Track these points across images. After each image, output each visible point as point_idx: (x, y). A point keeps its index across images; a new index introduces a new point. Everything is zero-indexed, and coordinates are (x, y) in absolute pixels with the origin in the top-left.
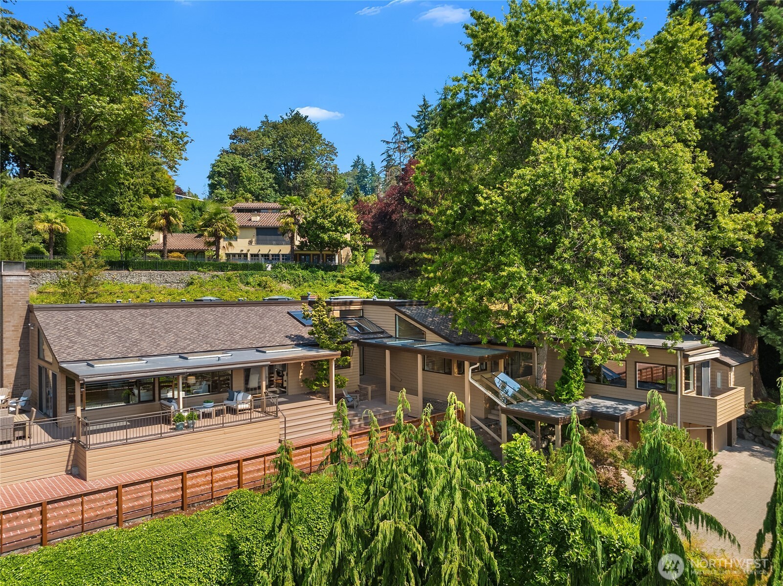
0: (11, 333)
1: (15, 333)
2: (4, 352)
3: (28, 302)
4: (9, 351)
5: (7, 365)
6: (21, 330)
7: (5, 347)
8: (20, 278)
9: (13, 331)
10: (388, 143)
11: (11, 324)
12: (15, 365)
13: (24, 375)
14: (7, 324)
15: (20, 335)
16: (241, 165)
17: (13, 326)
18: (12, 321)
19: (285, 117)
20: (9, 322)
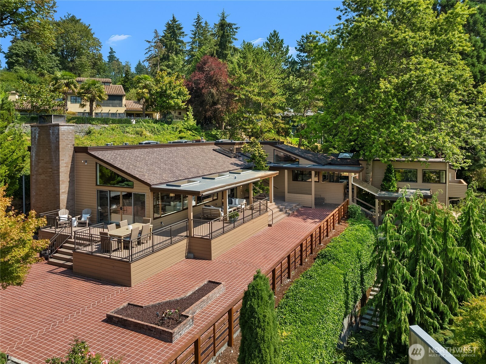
0: (64, 168)
1: (67, 168)
2: (61, 183)
3: (74, 145)
4: (64, 182)
5: (62, 193)
6: (70, 166)
7: (61, 179)
8: (69, 127)
9: (65, 167)
10: (149, 42)
11: (64, 162)
12: (67, 192)
13: (72, 199)
14: (62, 161)
15: (69, 170)
16: (35, 49)
17: (66, 163)
18: (65, 159)
19: (64, 19)
20: (63, 160)
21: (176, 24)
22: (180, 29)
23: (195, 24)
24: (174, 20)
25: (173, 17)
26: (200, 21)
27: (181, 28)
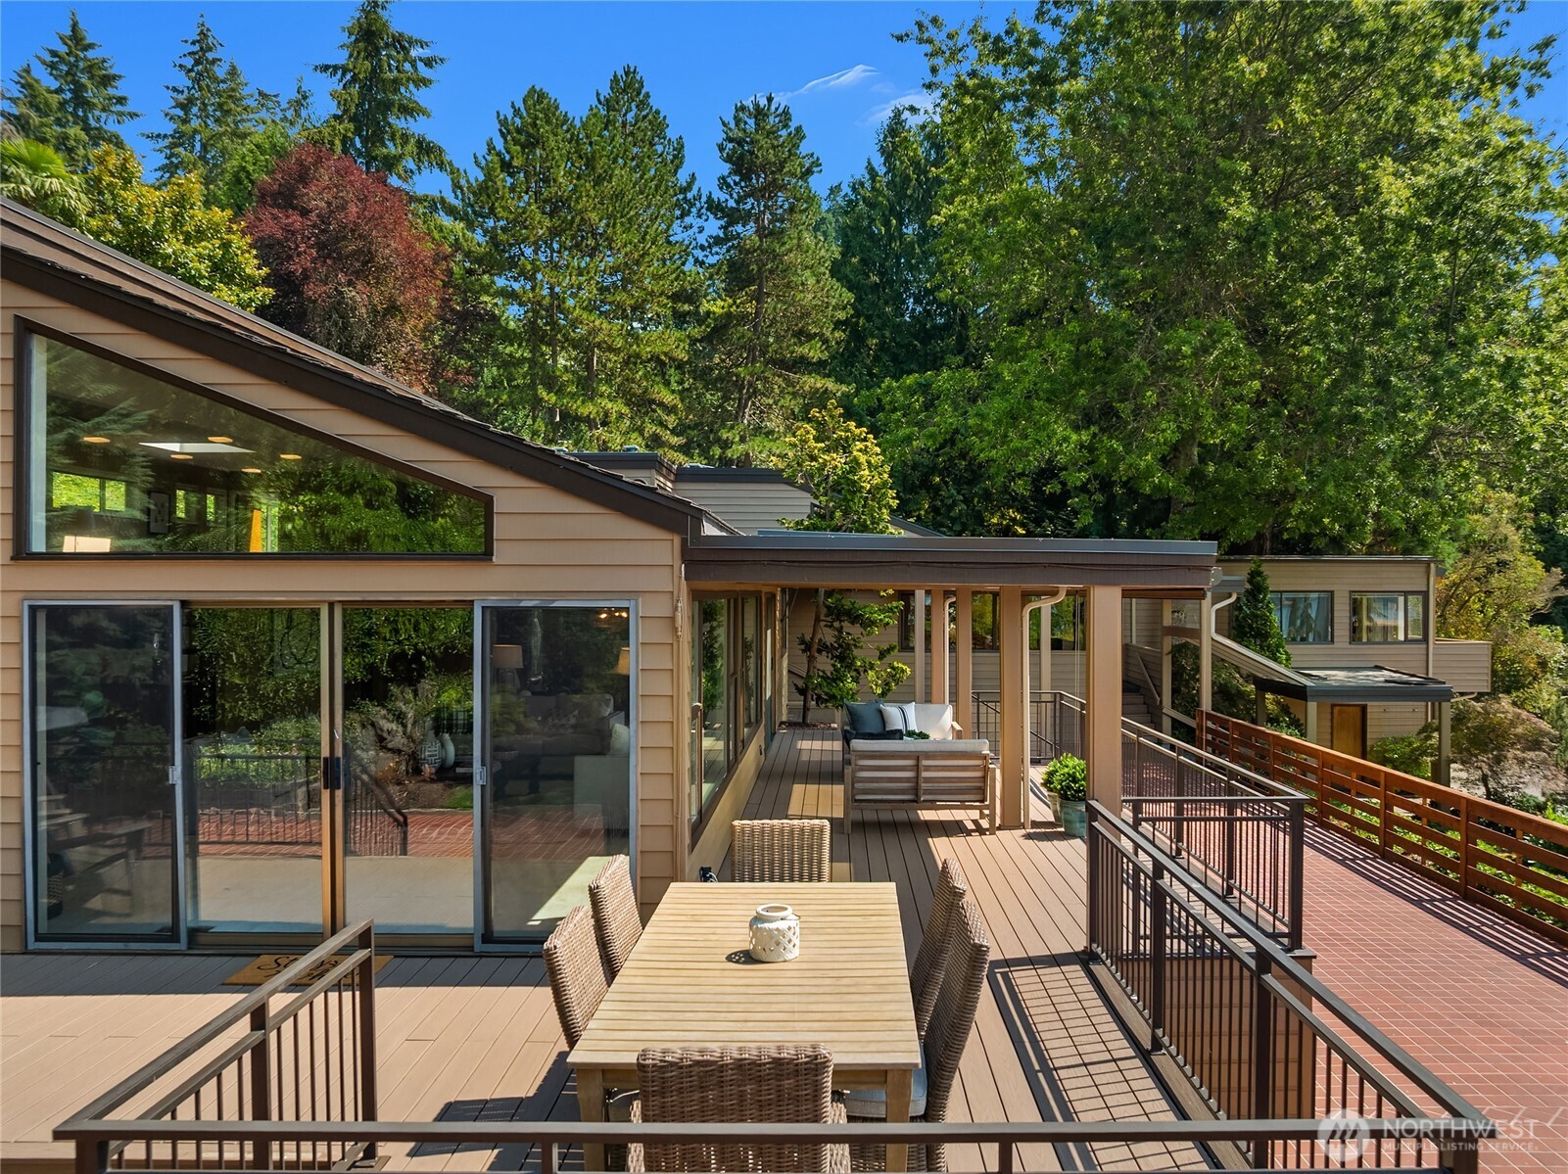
21: (85, 59)
22: (107, 80)
23: (189, 62)
24: (76, 38)
25: (74, 26)
26: (210, 56)
27: (114, 77)
